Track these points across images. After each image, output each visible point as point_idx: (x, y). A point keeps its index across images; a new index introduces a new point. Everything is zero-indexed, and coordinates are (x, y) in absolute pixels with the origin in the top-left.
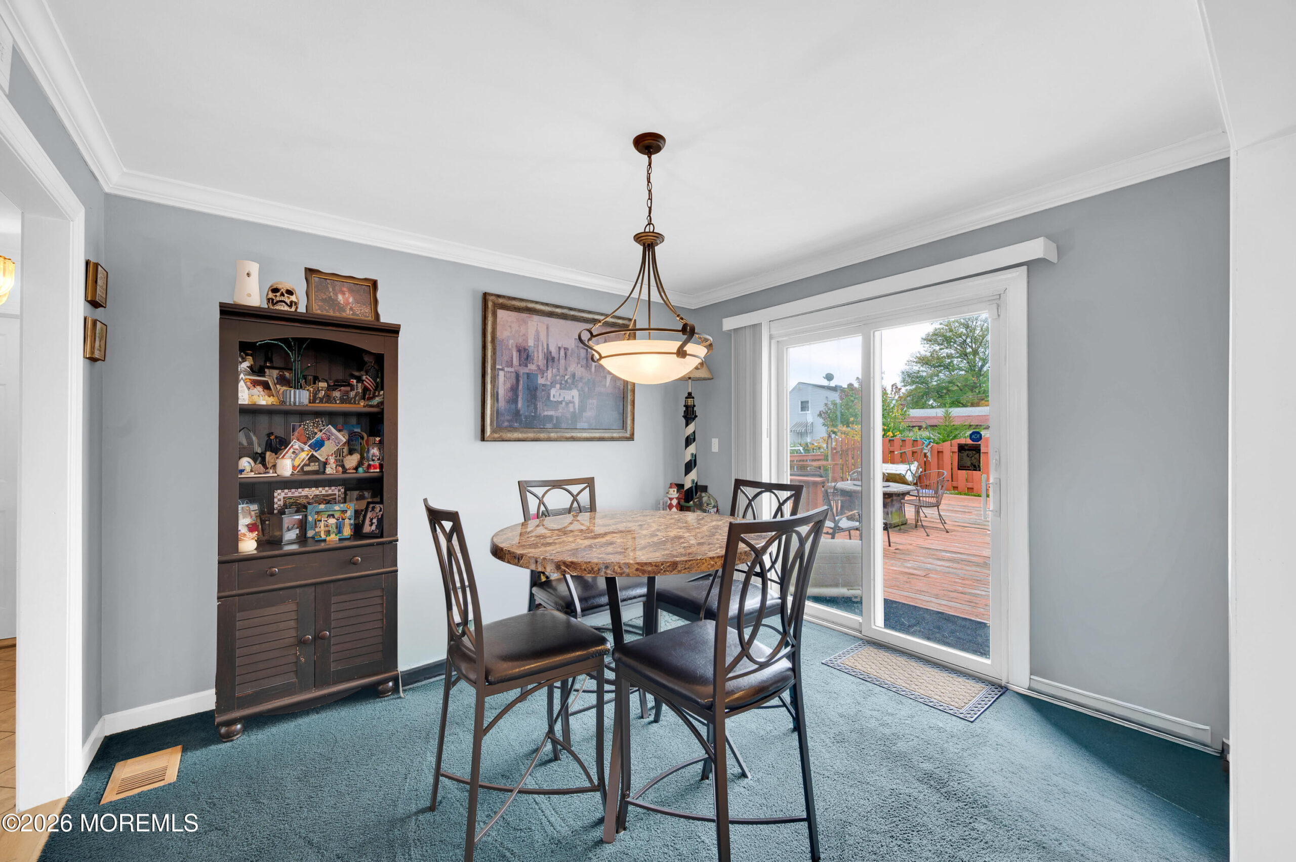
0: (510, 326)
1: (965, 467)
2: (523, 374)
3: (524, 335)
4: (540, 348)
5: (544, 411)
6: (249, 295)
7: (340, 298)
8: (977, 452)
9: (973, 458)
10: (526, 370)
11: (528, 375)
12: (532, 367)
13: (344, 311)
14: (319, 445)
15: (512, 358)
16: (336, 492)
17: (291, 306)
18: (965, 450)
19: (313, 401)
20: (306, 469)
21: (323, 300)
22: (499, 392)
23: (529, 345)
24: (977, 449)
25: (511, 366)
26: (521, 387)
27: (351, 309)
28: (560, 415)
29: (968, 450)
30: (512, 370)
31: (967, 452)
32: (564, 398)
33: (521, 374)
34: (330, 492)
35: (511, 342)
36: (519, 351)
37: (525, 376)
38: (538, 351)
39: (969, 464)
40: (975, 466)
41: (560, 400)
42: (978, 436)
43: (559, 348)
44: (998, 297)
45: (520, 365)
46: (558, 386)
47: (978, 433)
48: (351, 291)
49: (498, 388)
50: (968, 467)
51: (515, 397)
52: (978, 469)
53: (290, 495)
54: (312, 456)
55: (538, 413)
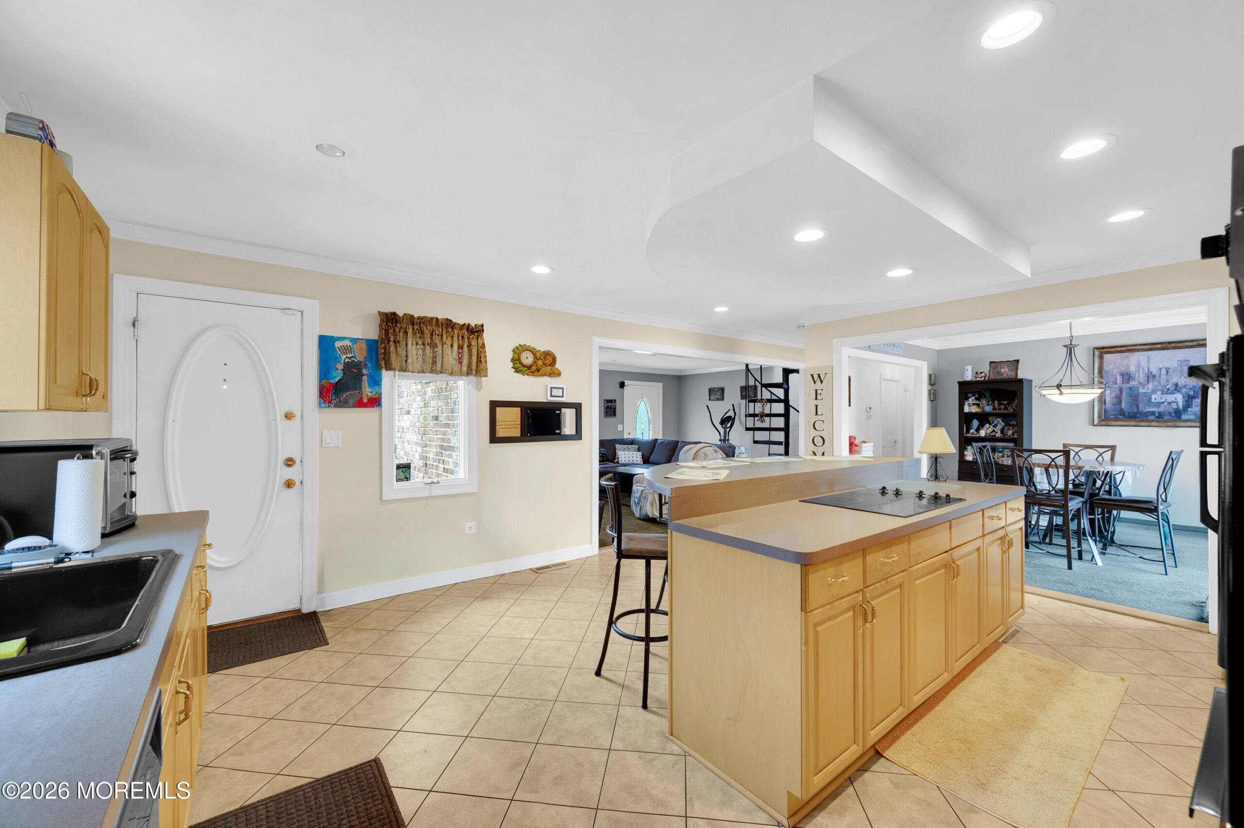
0: (1115, 362)
2: (1126, 388)
3: (1127, 365)
4: (1141, 371)
5: (1146, 408)
6: (967, 377)
7: (1003, 370)
10: (1129, 385)
11: (1130, 388)
12: (1133, 383)
13: (1003, 375)
14: (995, 426)
15: (1116, 380)
16: (1011, 445)
17: (981, 378)
19: (994, 409)
20: (991, 434)
21: (996, 373)
22: (1107, 399)
23: (1131, 370)
25: (1116, 384)
26: (1124, 395)
27: (1006, 374)
28: (1162, 411)
30: (1117, 386)
32: (1166, 400)
33: (1124, 388)
34: (1008, 445)
35: (1115, 371)
36: (1122, 375)
37: (1128, 389)
38: (1139, 373)
41: (1162, 401)
43: (1160, 369)
45: (1123, 383)
46: (1159, 393)
48: (1007, 366)
49: (1105, 397)
51: (1119, 401)
53: (992, 444)
54: (994, 430)
55: (1140, 410)
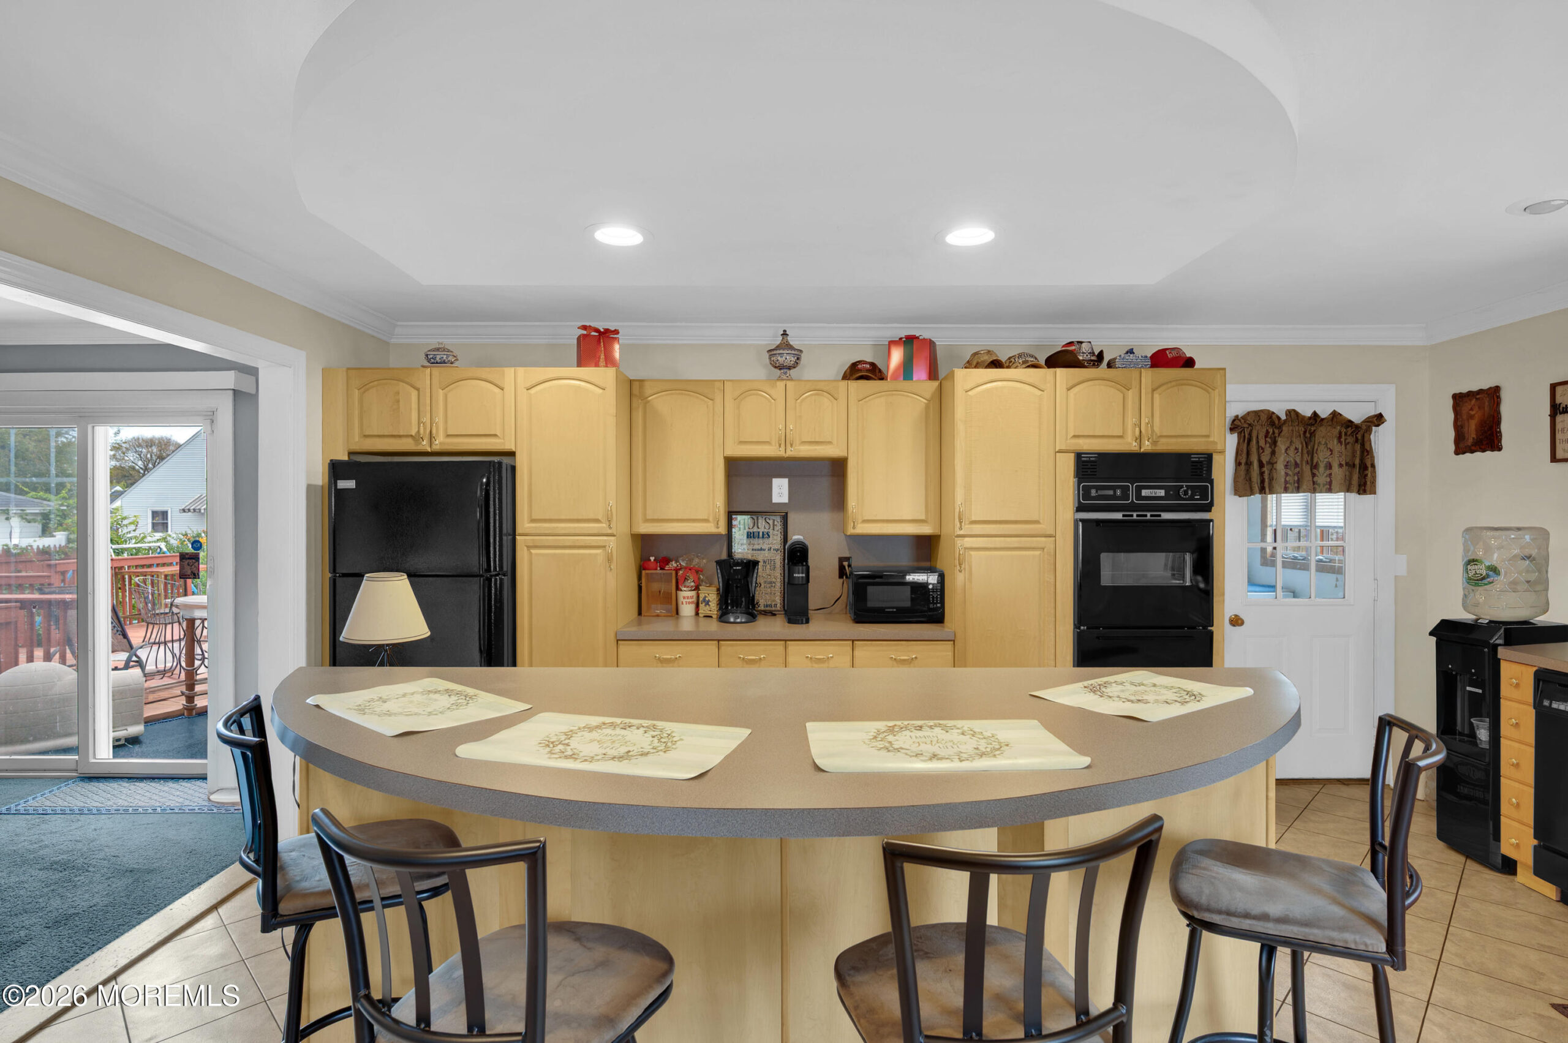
1: (186, 575)
8: (197, 561)
9: (193, 566)
18: (187, 559)
24: (196, 558)
29: (189, 558)
31: (188, 560)
39: (189, 572)
40: (194, 574)
42: (199, 545)
44: (212, 413)
47: (198, 542)
50: (189, 575)
52: (197, 577)
